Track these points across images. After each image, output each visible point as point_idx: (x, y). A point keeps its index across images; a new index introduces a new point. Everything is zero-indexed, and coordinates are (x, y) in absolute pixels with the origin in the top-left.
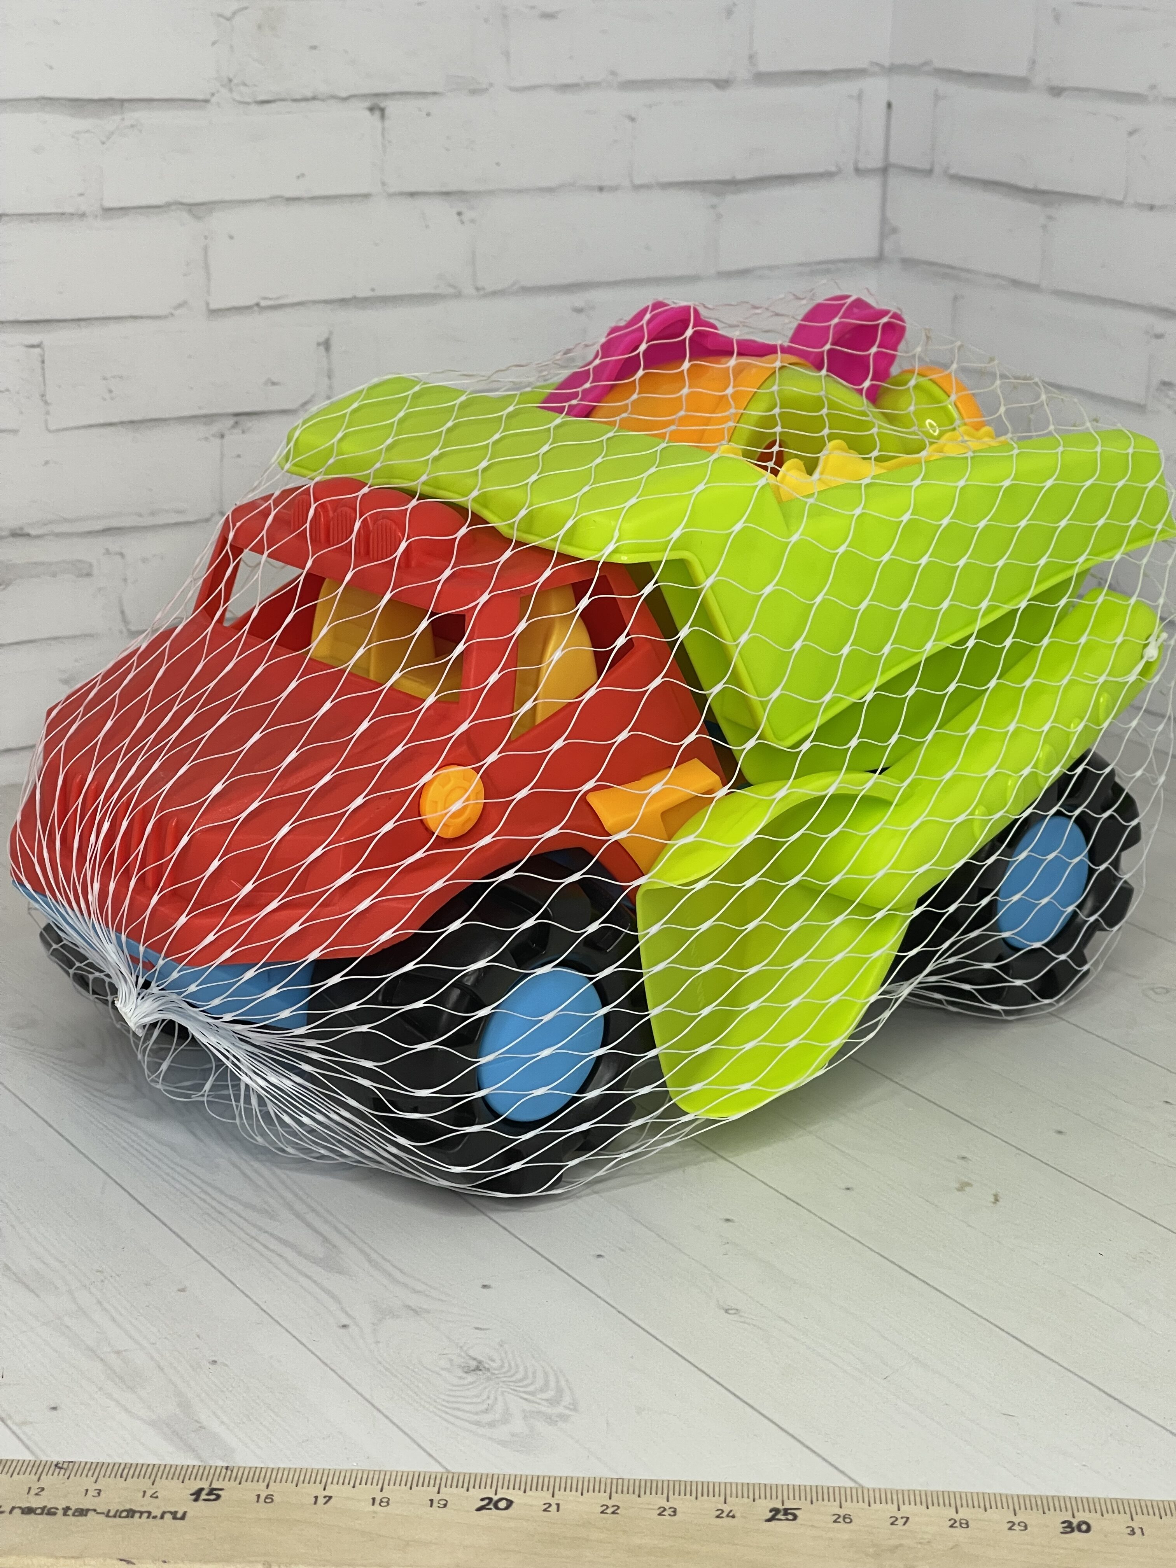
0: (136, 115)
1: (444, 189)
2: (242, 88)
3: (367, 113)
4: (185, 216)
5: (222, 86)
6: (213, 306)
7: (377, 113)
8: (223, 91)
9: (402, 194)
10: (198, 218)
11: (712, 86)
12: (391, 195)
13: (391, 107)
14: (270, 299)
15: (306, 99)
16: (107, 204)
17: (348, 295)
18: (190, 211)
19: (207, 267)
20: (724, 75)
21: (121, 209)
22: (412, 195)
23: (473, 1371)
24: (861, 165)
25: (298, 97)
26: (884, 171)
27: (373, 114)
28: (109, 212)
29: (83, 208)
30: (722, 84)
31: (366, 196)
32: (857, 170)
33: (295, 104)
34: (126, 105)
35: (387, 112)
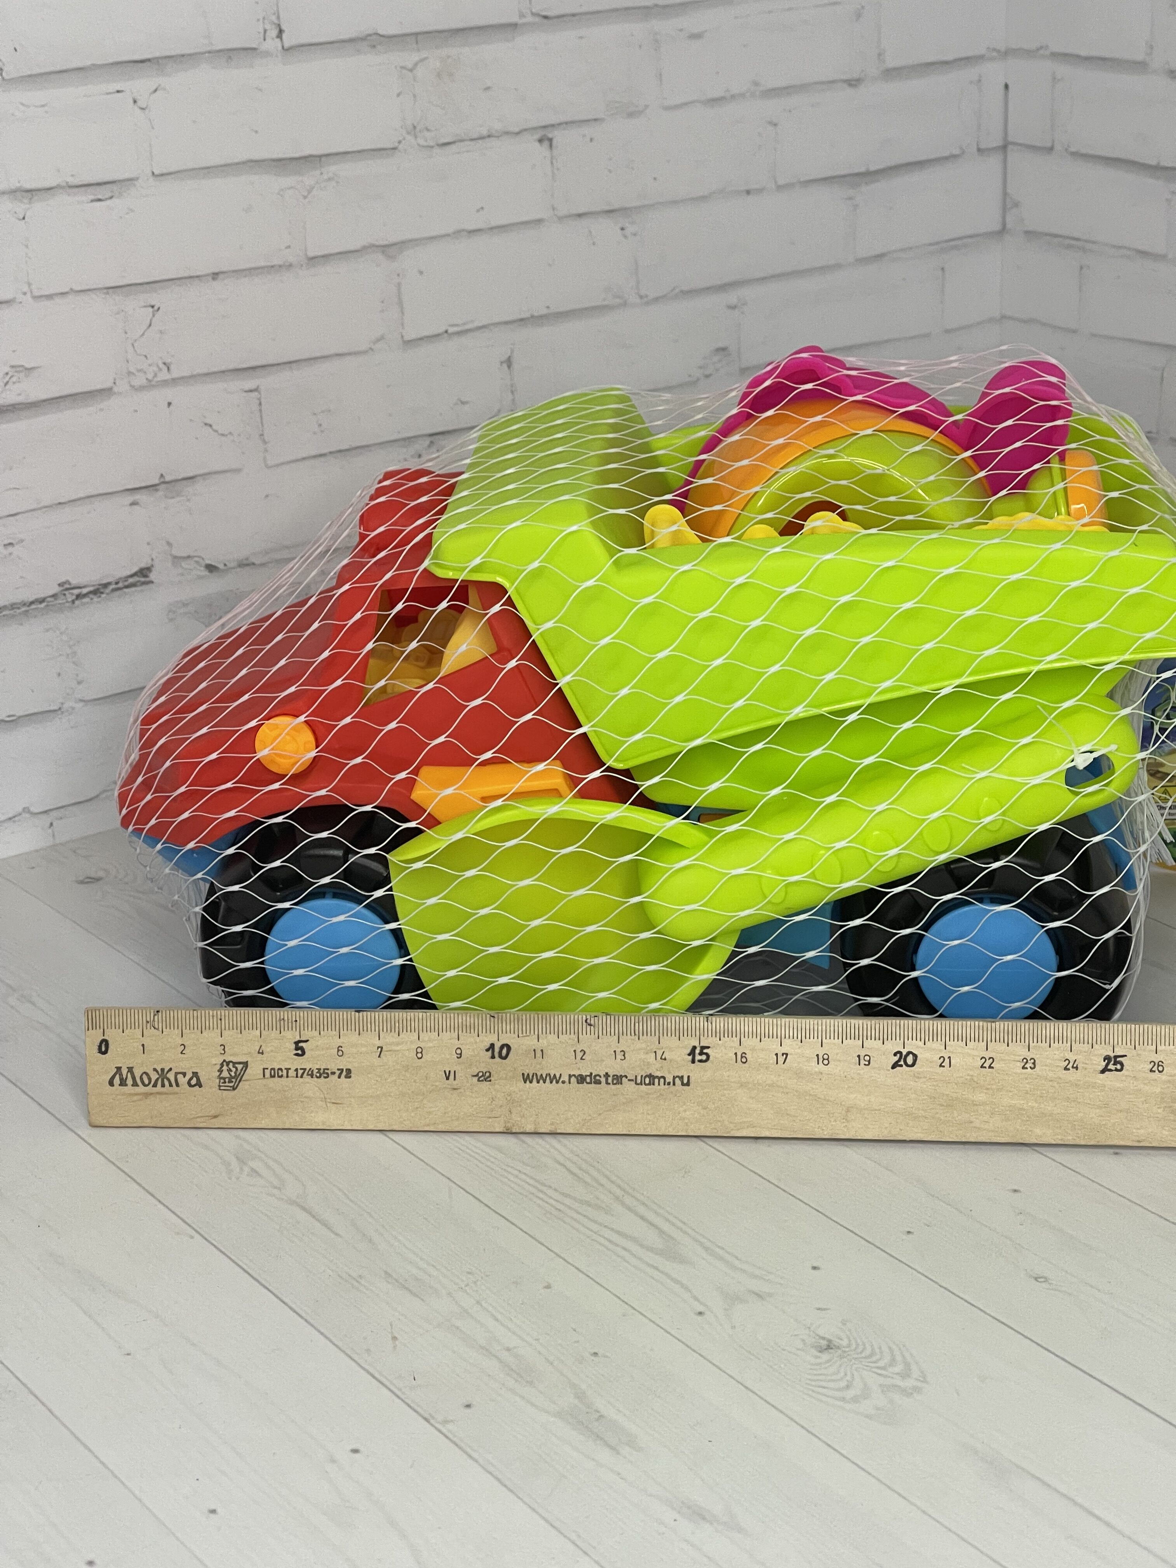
0: (333, 168)
1: (607, 208)
2: (427, 134)
3: (537, 144)
4: (380, 257)
5: (408, 133)
6: (407, 338)
7: (546, 143)
8: (409, 137)
9: (570, 216)
10: (392, 258)
11: (845, 85)
12: (561, 219)
13: (558, 136)
14: (457, 325)
15: (482, 138)
16: (311, 254)
17: (526, 315)
18: (383, 252)
19: (400, 303)
20: (855, 76)
21: (323, 256)
22: (580, 215)
23: (826, 1349)
24: (982, 146)
25: (475, 136)
26: (1004, 148)
27: (541, 145)
28: (313, 260)
29: (291, 259)
30: (853, 83)
31: (539, 221)
32: (979, 150)
33: (472, 143)
34: (323, 159)
35: (554, 142)
